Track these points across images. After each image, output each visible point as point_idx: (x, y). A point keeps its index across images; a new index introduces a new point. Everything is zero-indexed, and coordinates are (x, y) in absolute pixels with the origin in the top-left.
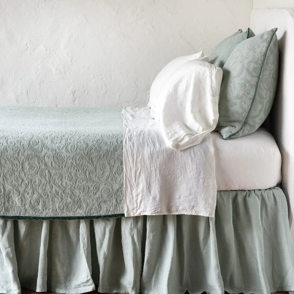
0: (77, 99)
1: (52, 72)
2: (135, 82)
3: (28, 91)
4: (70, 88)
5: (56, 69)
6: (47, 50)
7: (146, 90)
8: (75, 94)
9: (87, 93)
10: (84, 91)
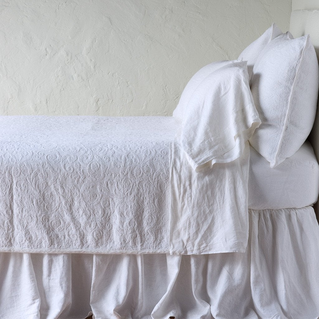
0: (100, 108)
1: (73, 79)
2: (163, 89)
3: (48, 100)
4: (94, 97)
5: (79, 76)
6: (68, 55)
7: (175, 98)
8: (98, 103)
9: (111, 102)
10: (109, 99)
